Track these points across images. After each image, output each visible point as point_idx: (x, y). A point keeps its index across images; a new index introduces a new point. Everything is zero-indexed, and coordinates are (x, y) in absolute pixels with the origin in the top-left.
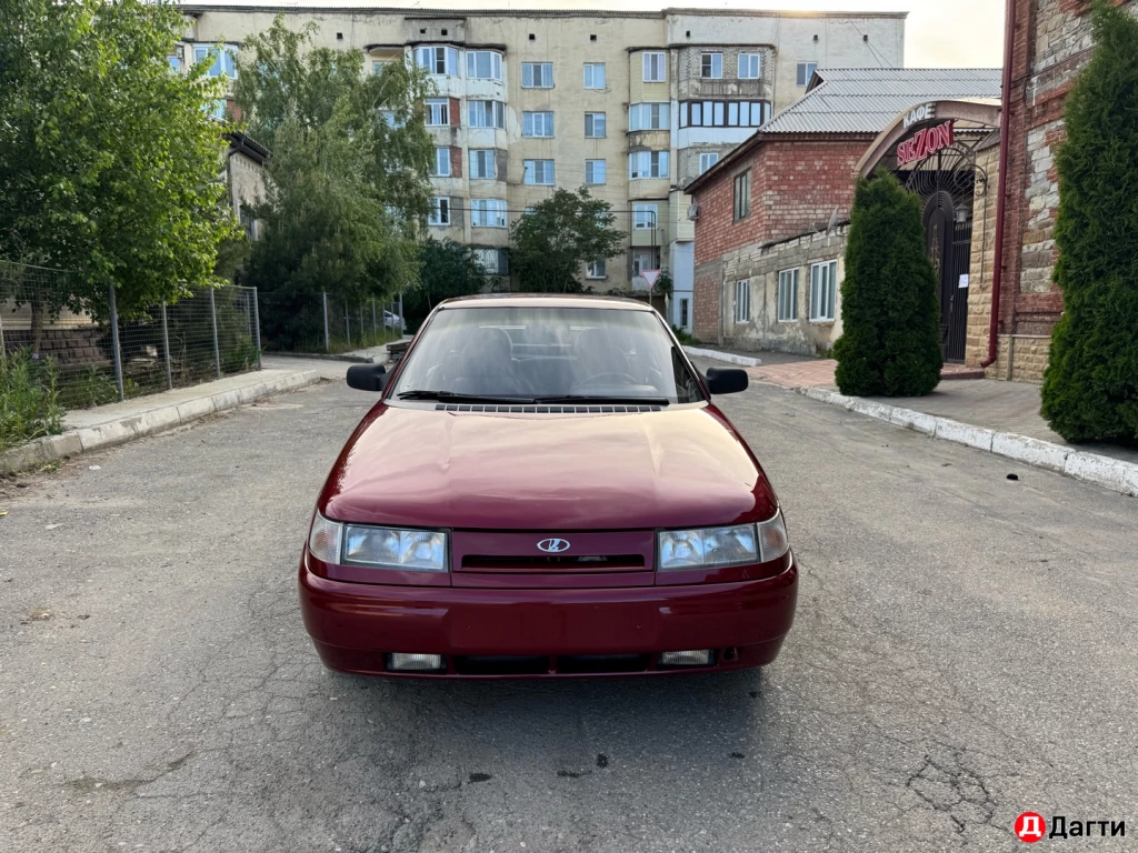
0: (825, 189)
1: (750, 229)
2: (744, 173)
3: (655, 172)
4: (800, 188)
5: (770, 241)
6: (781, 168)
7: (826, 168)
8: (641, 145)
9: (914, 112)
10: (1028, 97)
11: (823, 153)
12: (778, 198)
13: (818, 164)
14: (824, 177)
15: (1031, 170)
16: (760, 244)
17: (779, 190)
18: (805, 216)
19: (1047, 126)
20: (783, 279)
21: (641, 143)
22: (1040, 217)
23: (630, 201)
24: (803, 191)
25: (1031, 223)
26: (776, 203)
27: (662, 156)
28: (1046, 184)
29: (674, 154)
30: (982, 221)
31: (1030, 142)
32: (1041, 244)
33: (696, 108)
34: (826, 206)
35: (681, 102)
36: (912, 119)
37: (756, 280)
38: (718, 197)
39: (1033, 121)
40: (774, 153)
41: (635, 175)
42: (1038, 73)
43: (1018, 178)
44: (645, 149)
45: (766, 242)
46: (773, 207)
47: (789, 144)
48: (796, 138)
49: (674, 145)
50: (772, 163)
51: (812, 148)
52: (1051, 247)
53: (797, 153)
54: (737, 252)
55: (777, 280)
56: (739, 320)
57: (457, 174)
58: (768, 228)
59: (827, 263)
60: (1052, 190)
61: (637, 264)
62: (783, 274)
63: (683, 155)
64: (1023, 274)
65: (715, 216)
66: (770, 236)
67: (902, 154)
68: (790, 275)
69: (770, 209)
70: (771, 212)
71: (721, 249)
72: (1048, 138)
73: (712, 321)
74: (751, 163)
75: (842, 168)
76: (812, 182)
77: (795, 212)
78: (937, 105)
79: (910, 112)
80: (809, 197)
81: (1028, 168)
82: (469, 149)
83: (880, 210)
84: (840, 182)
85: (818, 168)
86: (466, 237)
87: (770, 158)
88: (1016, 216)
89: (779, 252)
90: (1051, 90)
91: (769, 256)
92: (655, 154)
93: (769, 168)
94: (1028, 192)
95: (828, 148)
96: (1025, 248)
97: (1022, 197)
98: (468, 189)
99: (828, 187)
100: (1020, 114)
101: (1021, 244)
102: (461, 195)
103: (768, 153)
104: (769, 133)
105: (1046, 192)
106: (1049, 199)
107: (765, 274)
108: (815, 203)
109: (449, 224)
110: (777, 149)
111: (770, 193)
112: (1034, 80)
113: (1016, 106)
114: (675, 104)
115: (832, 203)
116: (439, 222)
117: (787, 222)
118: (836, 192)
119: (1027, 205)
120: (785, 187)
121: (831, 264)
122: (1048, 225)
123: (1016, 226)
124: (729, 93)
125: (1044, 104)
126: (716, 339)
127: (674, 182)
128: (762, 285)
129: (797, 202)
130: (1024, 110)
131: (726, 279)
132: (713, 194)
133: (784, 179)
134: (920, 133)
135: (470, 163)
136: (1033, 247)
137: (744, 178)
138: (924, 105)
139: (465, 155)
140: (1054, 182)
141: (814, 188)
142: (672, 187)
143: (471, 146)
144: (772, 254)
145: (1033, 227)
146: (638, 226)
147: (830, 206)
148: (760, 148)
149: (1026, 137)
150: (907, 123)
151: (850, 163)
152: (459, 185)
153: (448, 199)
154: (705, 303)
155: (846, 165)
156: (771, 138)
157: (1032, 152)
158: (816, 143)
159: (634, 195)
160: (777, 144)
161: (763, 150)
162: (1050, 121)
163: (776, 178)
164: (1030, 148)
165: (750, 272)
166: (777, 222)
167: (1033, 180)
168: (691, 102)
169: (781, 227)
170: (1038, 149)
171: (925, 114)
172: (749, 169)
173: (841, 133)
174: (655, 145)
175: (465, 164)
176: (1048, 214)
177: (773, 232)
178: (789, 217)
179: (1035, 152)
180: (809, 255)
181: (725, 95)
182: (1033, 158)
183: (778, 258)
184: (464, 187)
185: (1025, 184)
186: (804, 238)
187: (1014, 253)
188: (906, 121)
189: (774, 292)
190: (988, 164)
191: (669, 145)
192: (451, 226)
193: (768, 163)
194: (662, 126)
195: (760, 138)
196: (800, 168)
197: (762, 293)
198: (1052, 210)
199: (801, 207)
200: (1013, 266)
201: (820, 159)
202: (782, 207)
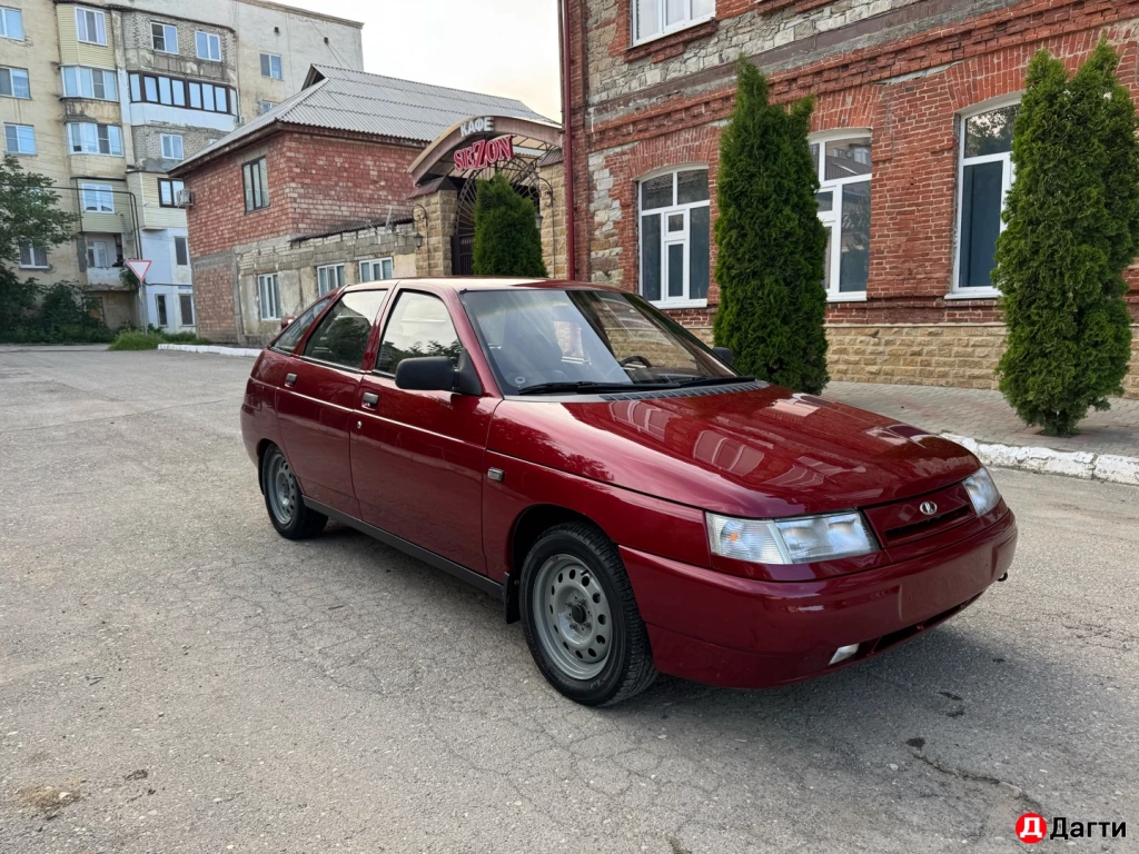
0: (347, 186)
1: (271, 221)
2: (256, 162)
3: (105, 148)
4: (323, 183)
5: (300, 235)
6: (303, 161)
7: (347, 165)
8: (82, 114)
9: (471, 123)
10: (587, 124)
11: (342, 150)
12: (302, 191)
13: (339, 161)
14: (345, 174)
15: (594, 188)
16: (288, 238)
17: (302, 183)
18: (332, 212)
19: (605, 151)
20: (322, 275)
21: (82, 112)
22: (605, 228)
23: (75, 178)
24: (326, 186)
25: (597, 233)
26: (300, 196)
27: (112, 131)
28: (609, 200)
29: (127, 131)
30: (551, 229)
31: (591, 163)
32: (607, 251)
33: (149, 82)
34: (350, 204)
35: (130, 73)
36: (470, 130)
37: (287, 276)
38: (220, 184)
39: (593, 145)
40: (293, 144)
41: (78, 148)
42: (593, 105)
43: (583, 194)
44: (91, 120)
45: (294, 237)
46: (298, 201)
47: (308, 137)
48: (316, 132)
49: (126, 120)
50: (293, 154)
51: (332, 144)
52: (617, 254)
53: (317, 147)
54: (255, 244)
55: (316, 275)
56: (265, 316)
58: (295, 221)
59: (379, 261)
60: (614, 206)
61: (91, 254)
62: (321, 270)
63: (139, 132)
64: (593, 276)
65: (216, 204)
66: (298, 230)
67: (459, 161)
68: (331, 271)
69: (295, 202)
70: (295, 205)
71: (231, 240)
72: (607, 161)
73: (225, 318)
74: (265, 151)
75: (362, 167)
76: (335, 179)
77: (321, 207)
78: (495, 119)
79: (468, 123)
80: (333, 193)
81: (591, 187)
83: (505, 213)
84: (360, 181)
85: (339, 165)
87: (290, 149)
88: (583, 226)
89: (315, 247)
90: (608, 121)
91: (301, 250)
92: (102, 128)
93: (289, 159)
94: (592, 207)
95: (347, 146)
96: (593, 254)
97: (588, 210)
99: (350, 184)
100: (580, 138)
101: (590, 251)
103: (287, 143)
104: (288, 123)
105: (608, 207)
106: (612, 213)
107: (298, 269)
108: (339, 200)
110: (296, 140)
111: (293, 185)
112: (591, 110)
113: (576, 131)
114: (123, 74)
115: (355, 201)
117: (314, 217)
118: (358, 190)
119: (592, 218)
120: (308, 181)
121: (383, 262)
122: (613, 235)
123: (584, 235)
124: (189, 71)
125: (602, 132)
126: (234, 337)
127: (131, 160)
128: (296, 280)
129: (321, 197)
130: (584, 136)
131: (242, 273)
132: (211, 180)
133: (306, 172)
134: (478, 143)
136: (600, 253)
137: (255, 168)
138: (483, 118)
140: (615, 199)
141: (337, 185)
142: (129, 167)
144: (305, 248)
145: (599, 236)
146: (89, 208)
147: (354, 204)
148: (277, 137)
149: (587, 158)
150: (465, 133)
151: (369, 163)
154: (212, 299)
155: (365, 165)
156: (291, 129)
157: (593, 172)
158: (334, 140)
159: (79, 172)
160: (296, 136)
161: (280, 140)
162: (609, 147)
163: (298, 170)
164: (591, 169)
165: (277, 266)
166: (303, 216)
167: (596, 196)
168: (143, 75)
169: (308, 221)
170: (599, 170)
171: (484, 126)
172: (264, 157)
173: (359, 132)
174: (102, 118)
176: (612, 226)
177: (301, 226)
178: (315, 212)
179: (596, 173)
180: (353, 251)
181: (184, 74)
182: (595, 177)
183: (314, 254)
185: (590, 200)
186: (347, 234)
187: (585, 257)
188: (463, 130)
189: (313, 287)
190: (552, 179)
191: (120, 119)
193: (289, 154)
194: (109, 95)
195: (279, 126)
196: (321, 163)
197: (296, 288)
198: (616, 223)
199: (326, 202)
200: (585, 269)
201: (340, 156)
202: (307, 201)
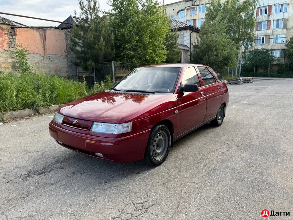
57: (269, 28)
82: (274, 20)
86: (270, 47)
98: (272, 33)
102: (269, 35)
109: (264, 44)
116: (261, 44)
135: (273, 25)
139: (272, 22)
143: (274, 19)
152: (269, 32)
153: (265, 36)
175: (272, 25)
184: (271, 32)
192: (265, 44)
